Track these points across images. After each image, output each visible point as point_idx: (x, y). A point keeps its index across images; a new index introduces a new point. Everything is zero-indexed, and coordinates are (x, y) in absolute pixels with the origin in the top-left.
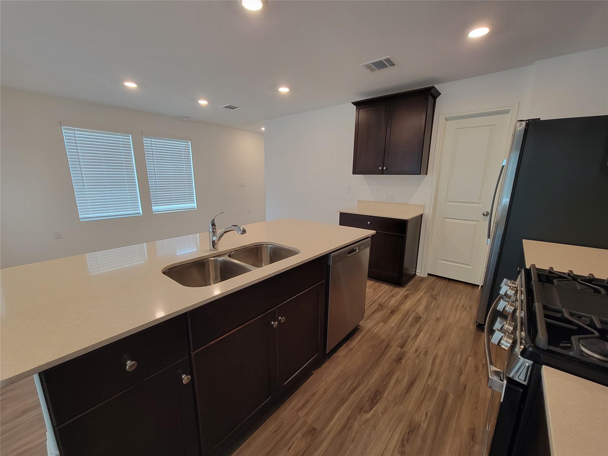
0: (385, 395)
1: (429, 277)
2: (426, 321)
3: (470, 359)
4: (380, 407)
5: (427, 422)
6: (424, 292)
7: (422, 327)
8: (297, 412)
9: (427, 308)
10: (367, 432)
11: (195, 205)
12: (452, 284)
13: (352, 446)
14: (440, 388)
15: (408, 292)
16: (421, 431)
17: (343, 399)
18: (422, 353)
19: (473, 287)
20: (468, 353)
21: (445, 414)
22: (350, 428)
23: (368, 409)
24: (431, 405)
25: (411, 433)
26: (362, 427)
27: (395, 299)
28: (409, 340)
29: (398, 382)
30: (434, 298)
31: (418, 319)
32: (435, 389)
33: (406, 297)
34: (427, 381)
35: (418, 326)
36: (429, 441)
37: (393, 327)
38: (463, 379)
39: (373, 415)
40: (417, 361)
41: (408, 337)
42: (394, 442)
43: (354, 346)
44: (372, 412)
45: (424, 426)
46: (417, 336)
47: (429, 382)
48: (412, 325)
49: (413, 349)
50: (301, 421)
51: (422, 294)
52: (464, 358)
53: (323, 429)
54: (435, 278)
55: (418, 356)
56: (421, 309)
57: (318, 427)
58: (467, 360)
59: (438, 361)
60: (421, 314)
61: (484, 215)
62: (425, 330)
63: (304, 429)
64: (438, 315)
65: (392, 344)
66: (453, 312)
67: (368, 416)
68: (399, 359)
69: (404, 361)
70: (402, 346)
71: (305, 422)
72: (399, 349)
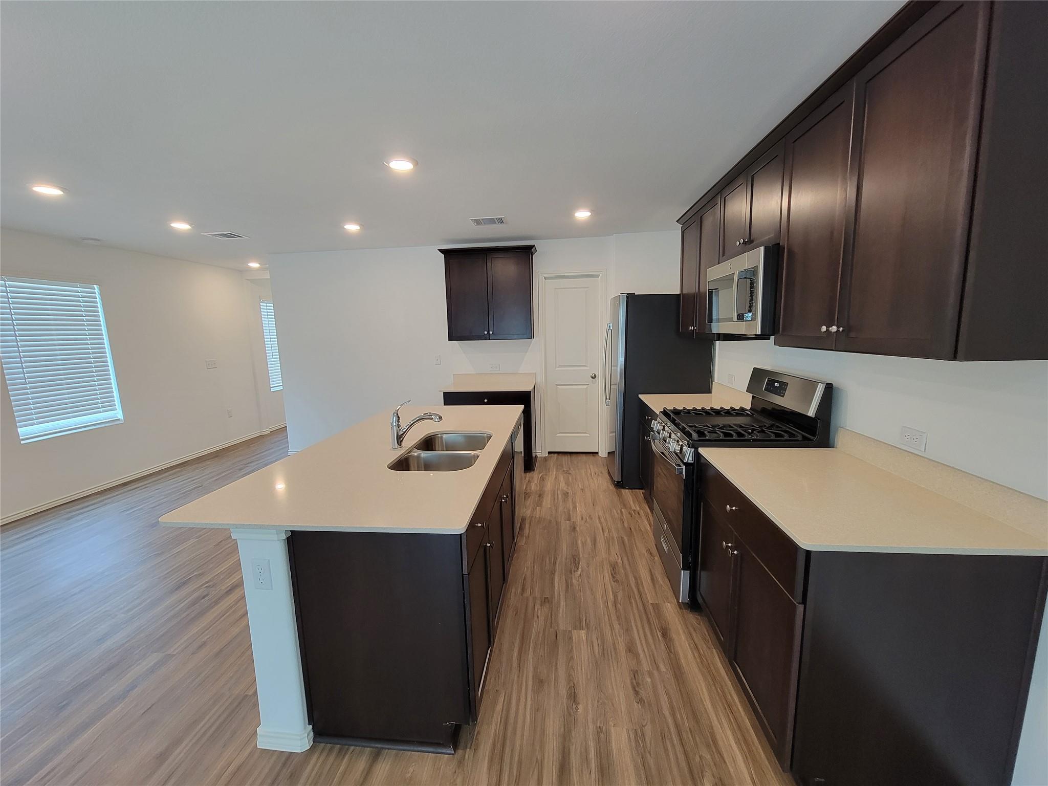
0: (581, 556)
1: (550, 455)
2: (575, 494)
3: (623, 510)
4: (583, 564)
5: (620, 559)
6: (555, 470)
7: (574, 499)
8: (522, 595)
9: (567, 484)
10: (586, 581)
11: (119, 414)
12: (574, 457)
13: (582, 594)
14: (615, 535)
15: (541, 474)
16: (620, 565)
17: (552, 572)
18: (587, 518)
19: (594, 456)
20: (620, 507)
21: (628, 549)
22: (572, 585)
23: (576, 569)
24: (616, 548)
25: (614, 569)
26: (580, 580)
27: (534, 484)
28: (571, 513)
29: (584, 544)
30: (568, 473)
31: (566, 494)
32: (613, 538)
33: (542, 479)
34: (604, 534)
35: (570, 500)
36: (628, 567)
37: (550, 508)
38: (626, 524)
39: (582, 571)
40: (587, 525)
41: (569, 511)
42: (607, 578)
43: (529, 533)
44: (580, 569)
45: (620, 561)
46: (575, 507)
47: (606, 535)
48: (564, 501)
49: (579, 518)
50: (531, 599)
51: (555, 473)
52: (619, 511)
53: (552, 596)
54: (556, 455)
55: (586, 521)
56: (563, 485)
57: (547, 595)
58: (621, 511)
59: (602, 520)
60: (567, 490)
61: (592, 377)
62: (578, 501)
63: (538, 602)
64: (580, 487)
65: (559, 520)
66: (591, 480)
67: (579, 572)
68: (574, 529)
69: (578, 529)
70: (569, 519)
71: (535, 599)
72: (568, 522)
